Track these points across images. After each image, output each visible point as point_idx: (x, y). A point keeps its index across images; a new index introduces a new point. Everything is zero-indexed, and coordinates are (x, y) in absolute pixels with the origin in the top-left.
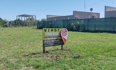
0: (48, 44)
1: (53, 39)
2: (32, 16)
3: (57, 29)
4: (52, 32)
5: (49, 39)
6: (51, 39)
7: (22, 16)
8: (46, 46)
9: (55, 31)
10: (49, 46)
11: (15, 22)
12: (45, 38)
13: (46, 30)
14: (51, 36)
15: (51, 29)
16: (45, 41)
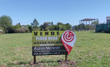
0: (40, 53)
1: (48, 45)
2: (95, 20)
3: (55, 32)
4: (47, 36)
5: (41, 45)
6: (46, 45)
7: (84, 20)
8: (37, 55)
9: (53, 34)
10: (42, 55)
11: (79, 27)
12: (35, 43)
13: (37, 33)
14: (44, 41)
15: (46, 33)
16: (35, 48)
